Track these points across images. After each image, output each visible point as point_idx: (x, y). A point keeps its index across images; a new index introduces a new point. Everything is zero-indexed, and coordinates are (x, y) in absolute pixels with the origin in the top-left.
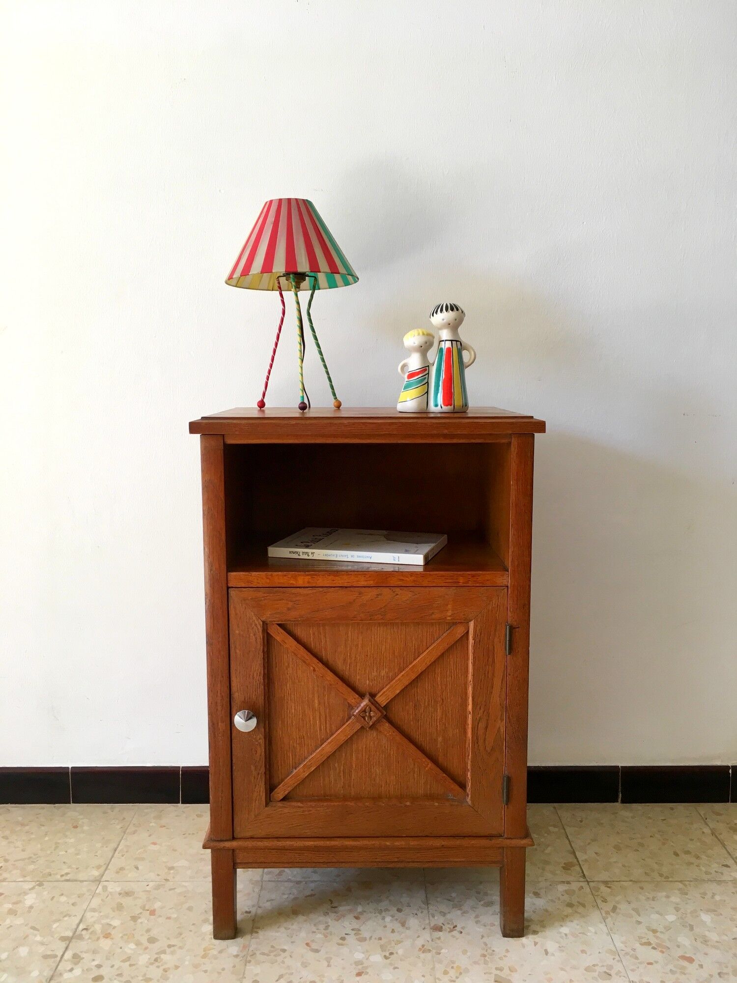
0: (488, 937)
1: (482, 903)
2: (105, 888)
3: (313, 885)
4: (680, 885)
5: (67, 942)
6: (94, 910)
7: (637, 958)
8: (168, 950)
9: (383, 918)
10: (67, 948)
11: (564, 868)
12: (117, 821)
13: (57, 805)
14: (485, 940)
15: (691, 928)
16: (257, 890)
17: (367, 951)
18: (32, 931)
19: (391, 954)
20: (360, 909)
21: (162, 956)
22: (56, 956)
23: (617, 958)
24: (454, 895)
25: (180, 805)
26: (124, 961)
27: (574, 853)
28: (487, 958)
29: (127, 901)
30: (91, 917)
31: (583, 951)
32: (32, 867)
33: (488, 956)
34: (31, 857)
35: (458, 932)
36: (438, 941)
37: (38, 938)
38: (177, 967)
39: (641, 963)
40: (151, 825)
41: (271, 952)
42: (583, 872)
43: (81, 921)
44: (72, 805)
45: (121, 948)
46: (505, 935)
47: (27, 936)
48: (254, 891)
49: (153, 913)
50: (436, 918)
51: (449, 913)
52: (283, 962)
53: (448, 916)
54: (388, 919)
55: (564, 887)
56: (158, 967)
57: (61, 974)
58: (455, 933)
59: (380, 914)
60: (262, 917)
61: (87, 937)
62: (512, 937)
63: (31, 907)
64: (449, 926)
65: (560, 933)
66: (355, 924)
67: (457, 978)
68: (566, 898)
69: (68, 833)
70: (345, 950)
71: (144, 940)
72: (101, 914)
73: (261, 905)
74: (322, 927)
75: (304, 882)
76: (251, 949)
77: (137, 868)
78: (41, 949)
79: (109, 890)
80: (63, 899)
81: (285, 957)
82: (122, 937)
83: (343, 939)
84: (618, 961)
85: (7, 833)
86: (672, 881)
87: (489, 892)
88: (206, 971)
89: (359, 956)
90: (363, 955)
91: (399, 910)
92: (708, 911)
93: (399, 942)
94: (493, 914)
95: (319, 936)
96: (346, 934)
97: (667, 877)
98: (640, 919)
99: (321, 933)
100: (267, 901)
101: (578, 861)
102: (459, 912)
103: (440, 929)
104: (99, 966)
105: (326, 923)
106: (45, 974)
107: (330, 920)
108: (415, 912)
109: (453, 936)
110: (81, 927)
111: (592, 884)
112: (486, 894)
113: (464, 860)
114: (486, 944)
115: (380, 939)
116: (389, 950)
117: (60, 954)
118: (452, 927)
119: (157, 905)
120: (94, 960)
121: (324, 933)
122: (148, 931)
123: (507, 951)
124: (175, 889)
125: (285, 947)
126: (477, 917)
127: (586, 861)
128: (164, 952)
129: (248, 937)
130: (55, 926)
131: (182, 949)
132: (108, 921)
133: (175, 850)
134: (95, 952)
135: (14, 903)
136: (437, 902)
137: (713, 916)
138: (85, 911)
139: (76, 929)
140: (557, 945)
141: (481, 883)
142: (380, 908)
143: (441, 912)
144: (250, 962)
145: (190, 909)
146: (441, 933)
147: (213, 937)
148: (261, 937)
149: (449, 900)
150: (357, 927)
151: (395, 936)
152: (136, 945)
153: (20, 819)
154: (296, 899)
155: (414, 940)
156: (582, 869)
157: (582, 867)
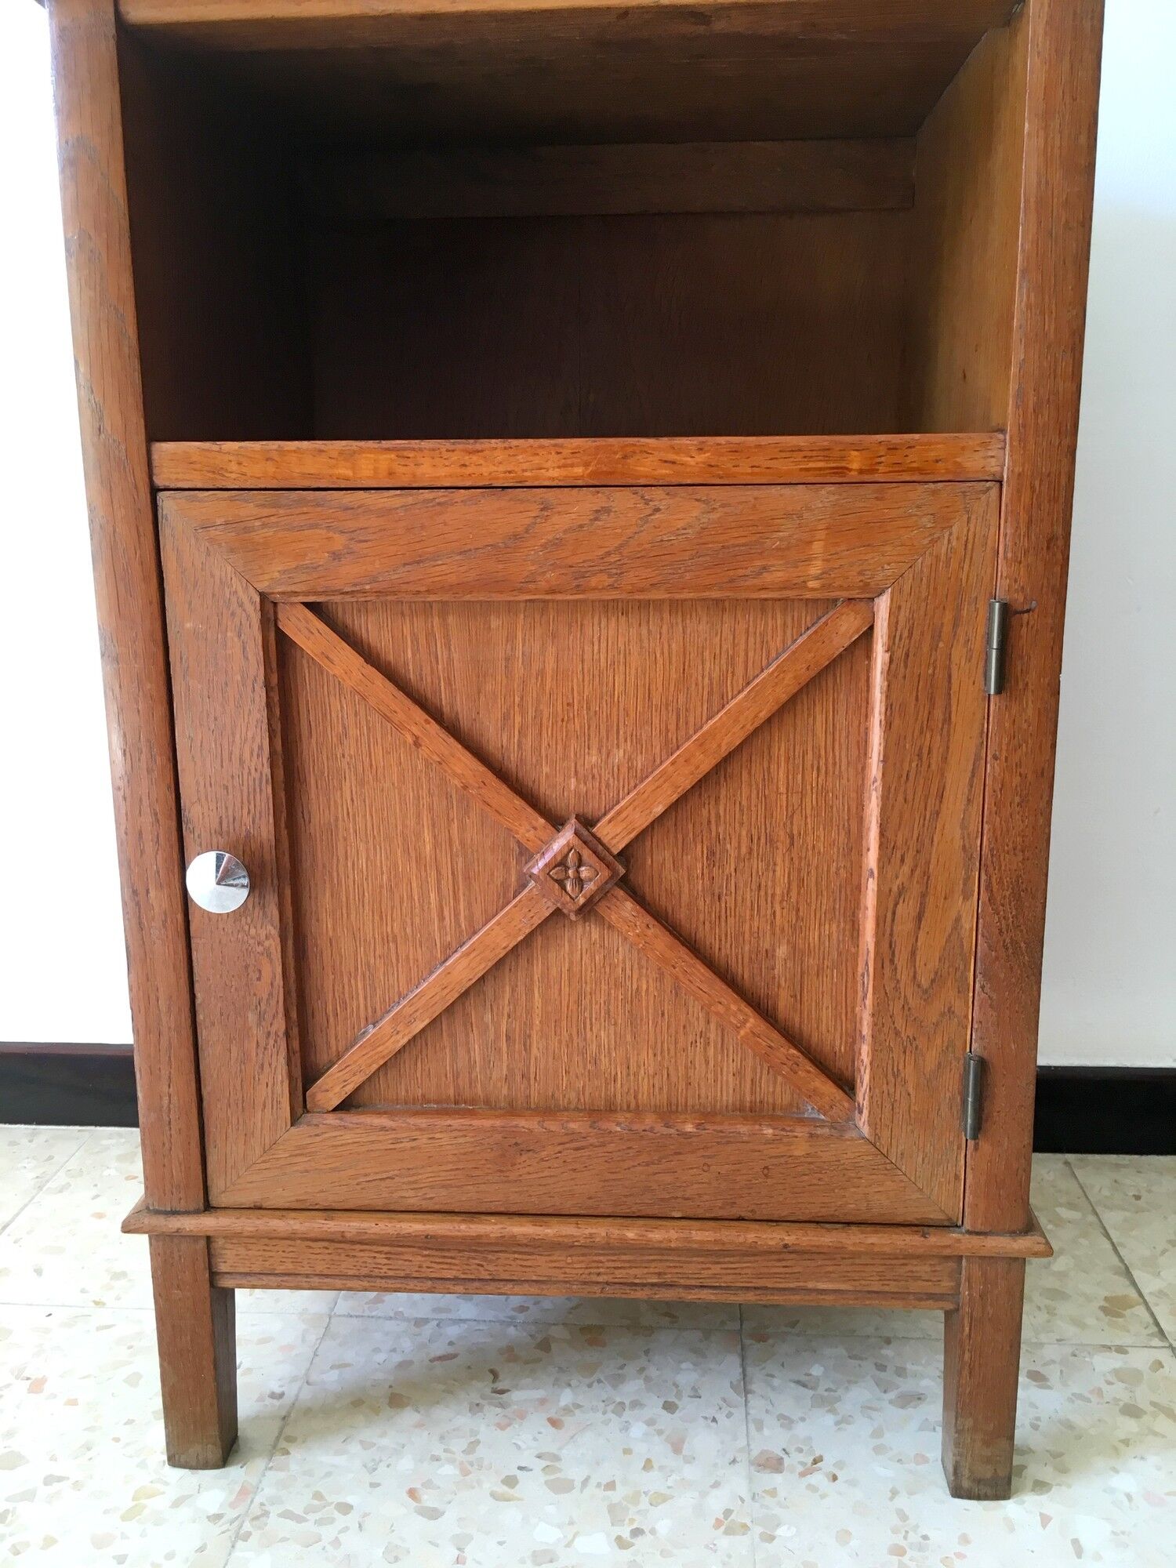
0: (911, 1493)
1: (892, 1395)
3: (453, 1331)
9: (626, 1428)
11: (1103, 1309)
14: (902, 1501)
16: (312, 1338)
17: (571, 1522)
19: (637, 1532)
20: (566, 1397)
24: (817, 1370)
27: (1127, 1273)
28: (905, 1559)
33: (910, 1553)
35: (827, 1475)
36: (768, 1500)
41: (308, 1510)
42: (1157, 1324)
46: (958, 1492)
48: (303, 1340)
50: (766, 1432)
51: (803, 1419)
52: (336, 1543)
53: (801, 1430)
54: (638, 1430)
55: (1114, 1361)
58: (818, 1479)
59: (620, 1415)
60: (308, 1412)
62: (978, 1498)
64: (801, 1457)
65: (1112, 1491)
66: (549, 1439)
68: (1119, 1391)
70: (510, 1515)
73: (314, 1377)
74: (458, 1445)
75: (435, 1323)
76: (258, 1499)
81: (346, 1529)
83: (511, 1481)
87: (909, 1366)
89: (547, 1535)
90: (558, 1534)
91: (669, 1407)
93: (659, 1499)
94: (921, 1429)
95: (449, 1470)
96: (520, 1468)
99: (451, 1461)
100: (332, 1368)
101: (1141, 1294)
102: (830, 1419)
103: (773, 1464)
105: (474, 1433)
107: (484, 1425)
108: (711, 1412)
109: (812, 1488)
112: (901, 1372)
113: (843, 1287)
114: (903, 1516)
115: (611, 1486)
116: (632, 1521)
118: (810, 1460)
121: (462, 1463)
123: (965, 1540)
125: (350, 1499)
126: (878, 1433)
127: (1161, 1294)
129: (259, 1464)
136: (773, 1388)
140: (1108, 1528)
141: (888, 1341)
142: (618, 1400)
143: (781, 1417)
144: (246, 1537)
146: (778, 1479)
147: (165, 1458)
148: (294, 1467)
149: (804, 1385)
150: (552, 1449)
151: (653, 1482)
154: (403, 1365)
155: (703, 1495)
156: (1152, 1315)
157: (1154, 1309)
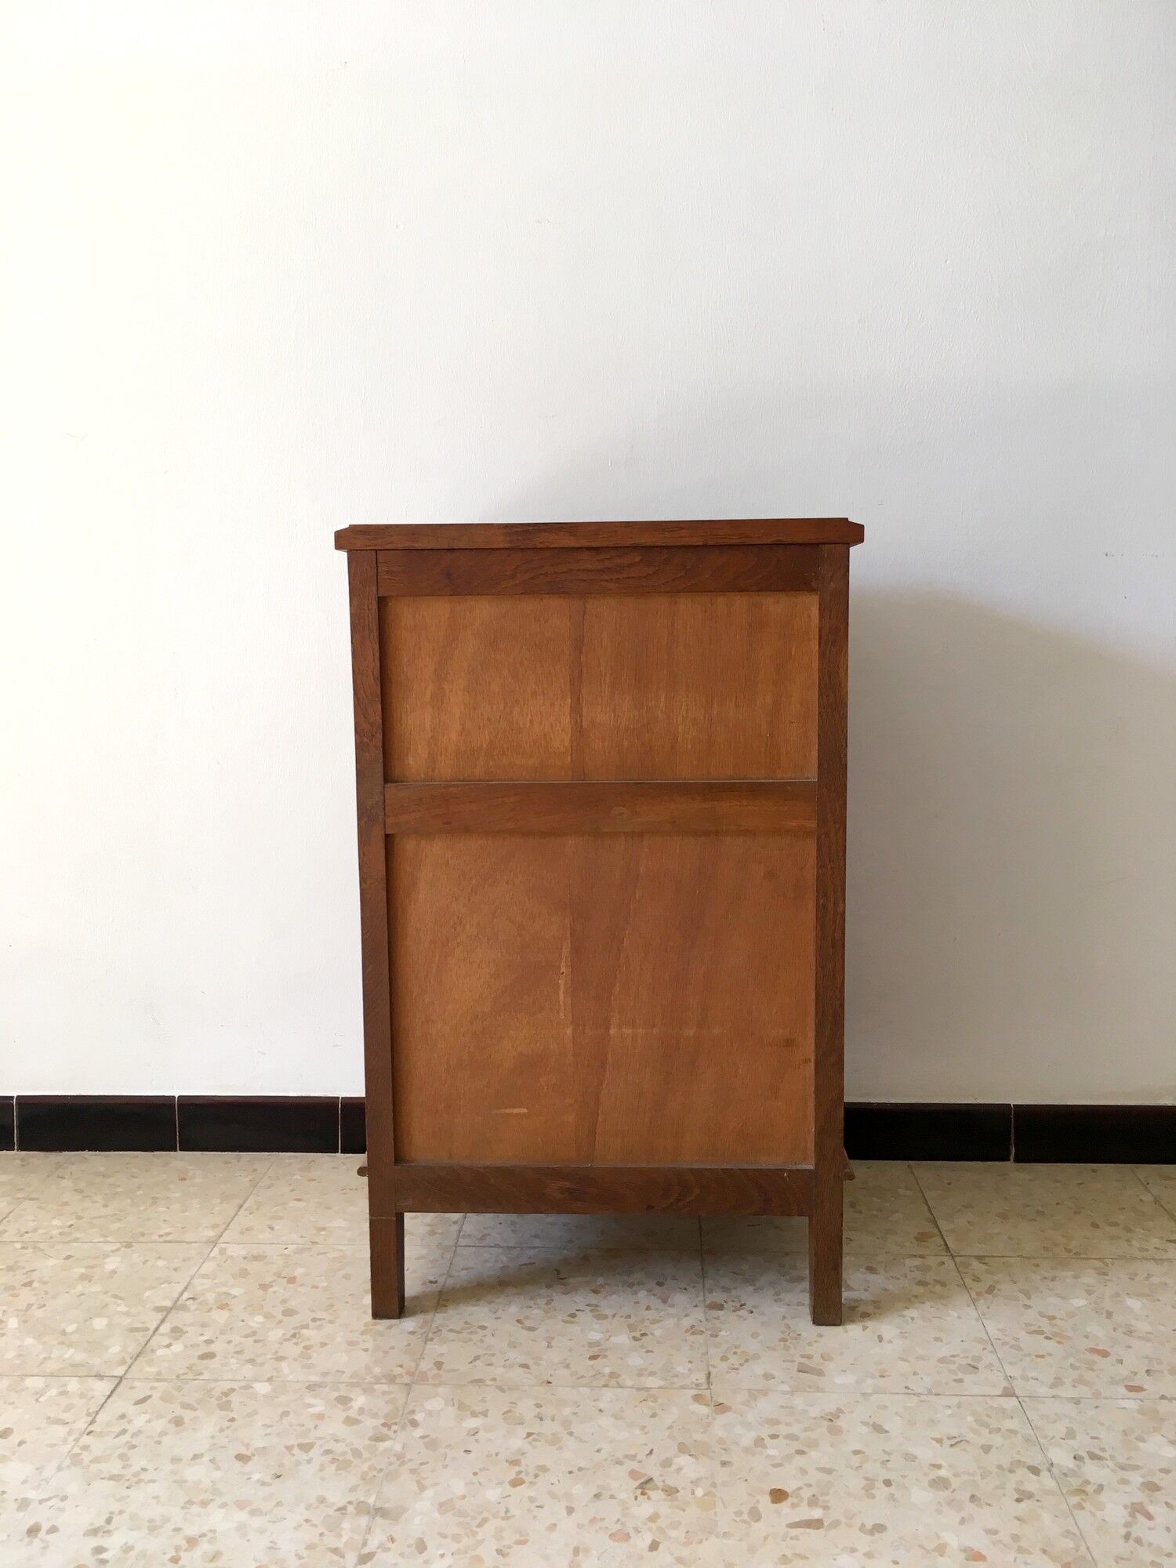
0: (792, 1318)
1: (786, 1277)
2: (222, 1252)
3: (531, 1252)
4: (1098, 1264)
5: (165, 1314)
6: (205, 1276)
7: (1019, 1349)
8: (312, 1324)
9: (635, 1293)
10: (163, 1321)
11: (917, 1239)
12: (245, 1173)
13: (156, 1153)
14: (786, 1321)
15: (1109, 1315)
16: (447, 1256)
17: (608, 1331)
18: (113, 1300)
19: (644, 1335)
20: (600, 1281)
21: (304, 1331)
22: (147, 1329)
23: (990, 1348)
24: (745, 1267)
25: (339, 1155)
26: (246, 1336)
27: (934, 1222)
28: (787, 1343)
29: (253, 1267)
30: (200, 1285)
31: (937, 1339)
32: (117, 1225)
33: (790, 1341)
34: (115, 1214)
35: (748, 1311)
36: (715, 1322)
37: (123, 1308)
38: (323, 1345)
39: (1025, 1355)
40: (295, 1177)
41: (463, 1329)
42: (946, 1245)
43: (186, 1289)
44: (179, 1153)
45: (243, 1321)
47: (106, 1305)
48: (443, 1258)
49: (292, 1280)
50: (715, 1294)
51: (735, 1288)
52: (481, 1341)
53: (734, 1293)
54: (642, 1294)
55: (917, 1262)
56: (296, 1344)
57: (153, 1351)
58: (741, 1312)
59: (631, 1288)
60: (453, 1289)
61: (193, 1308)
63: (114, 1272)
64: (734, 1304)
65: (905, 1317)
66: (593, 1299)
67: (741, 1365)
68: (918, 1275)
69: (172, 1186)
70: (575, 1329)
71: (277, 1313)
72: (216, 1281)
73: (452, 1274)
74: (542, 1301)
75: (519, 1249)
76: (434, 1325)
77: (272, 1228)
78: (127, 1321)
79: (229, 1253)
80: (161, 1263)
81: (485, 1336)
82: (245, 1308)
83: (573, 1316)
84: (991, 1352)
85: (83, 1185)
86: (1084, 1259)
87: (795, 1265)
88: (366, 1350)
89: (595, 1336)
90: (601, 1336)
91: (660, 1284)
92: (1139, 1295)
93: (654, 1322)
94: (803, 1292)
95: (537, 1311)
96: (577, 1310)
97: (1077, 1253)
98: (1028, 1303)
99: (538, 1308)
100: (462, 1270)
101: (940, 1231)
102: (751, 1288)
103: (721, 1307)
104: (209, 1342)
105: (549, 1296)
106: (130, 1349)
107: (554, 1293)
108: (684, 1286)
109: (739, 1317)
110: (186, 1295)
111: (958, 1259)
112: (794, 1268)
114: (788, 1327)
115: (629, 1317)
116: (641, 1330)
117: (152, 1327)
118: (738, 1305)
119: (299, 1272)
120: (202, 1335)
121: (544, 1309)
122: (284, 1301)
123: (820, 1336)
124: (325, 1253)
125: (486, 1324)
127: (952, 1231)
128: (307, 1327)
130: (148, 1294)
131: (332, 1323)
132: (224, 1289)
133: (329, 1208)
134: (203, 1325)
135: (88, 1267)
136: (718, 1275)
137: (1145, 1301)
138: (192, 1278)
139: (178, 1299)
140: (898, 1331)
141: (787, 1254)
142: (630, 1281)
143: (723, 1287)
144: (432, 1340)
145: (347, 1277)
146: (721, 1313)
148: (451, 1310)
149: (737, 1274)
150: (594, 1302)
151: (651, 1314)
152: (265, 1317)
153: (102, 1169)
154: (505, 1268)
155: (679, 1319)
156: (945, 1241)
157: (945, 1238)
